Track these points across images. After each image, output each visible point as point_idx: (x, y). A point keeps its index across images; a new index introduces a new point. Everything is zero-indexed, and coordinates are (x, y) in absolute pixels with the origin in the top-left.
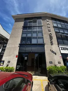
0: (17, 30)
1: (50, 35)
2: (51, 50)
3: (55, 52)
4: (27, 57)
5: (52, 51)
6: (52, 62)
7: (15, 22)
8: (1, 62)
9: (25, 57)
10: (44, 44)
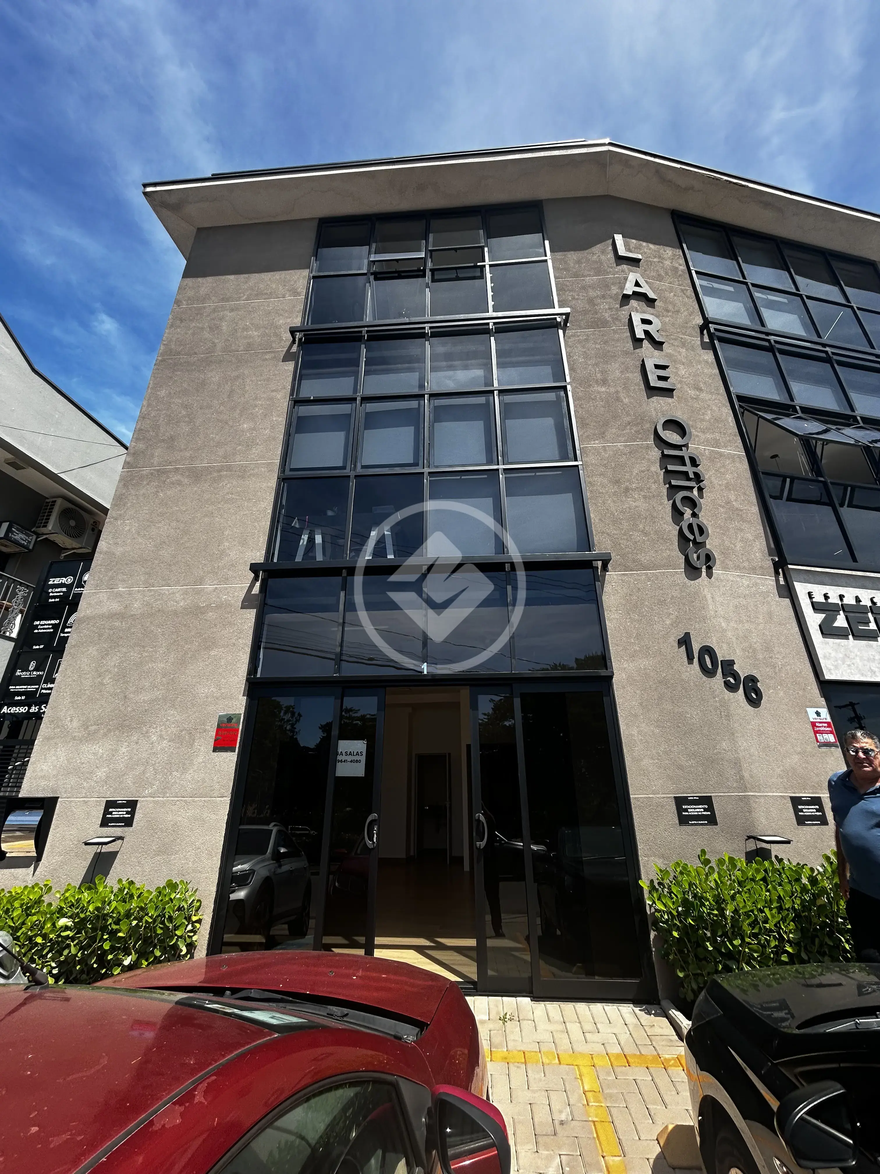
0: (214, 376)
1: (672, 437)
2: (685, 641)
3: (742, 669)
4: (360, 746)
5: (707, 650)
6: (707, 801)
7: (187, 274)
8: (14, 819)
9: (344, 746)
10: (587, 564)
